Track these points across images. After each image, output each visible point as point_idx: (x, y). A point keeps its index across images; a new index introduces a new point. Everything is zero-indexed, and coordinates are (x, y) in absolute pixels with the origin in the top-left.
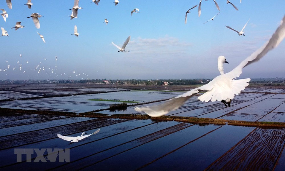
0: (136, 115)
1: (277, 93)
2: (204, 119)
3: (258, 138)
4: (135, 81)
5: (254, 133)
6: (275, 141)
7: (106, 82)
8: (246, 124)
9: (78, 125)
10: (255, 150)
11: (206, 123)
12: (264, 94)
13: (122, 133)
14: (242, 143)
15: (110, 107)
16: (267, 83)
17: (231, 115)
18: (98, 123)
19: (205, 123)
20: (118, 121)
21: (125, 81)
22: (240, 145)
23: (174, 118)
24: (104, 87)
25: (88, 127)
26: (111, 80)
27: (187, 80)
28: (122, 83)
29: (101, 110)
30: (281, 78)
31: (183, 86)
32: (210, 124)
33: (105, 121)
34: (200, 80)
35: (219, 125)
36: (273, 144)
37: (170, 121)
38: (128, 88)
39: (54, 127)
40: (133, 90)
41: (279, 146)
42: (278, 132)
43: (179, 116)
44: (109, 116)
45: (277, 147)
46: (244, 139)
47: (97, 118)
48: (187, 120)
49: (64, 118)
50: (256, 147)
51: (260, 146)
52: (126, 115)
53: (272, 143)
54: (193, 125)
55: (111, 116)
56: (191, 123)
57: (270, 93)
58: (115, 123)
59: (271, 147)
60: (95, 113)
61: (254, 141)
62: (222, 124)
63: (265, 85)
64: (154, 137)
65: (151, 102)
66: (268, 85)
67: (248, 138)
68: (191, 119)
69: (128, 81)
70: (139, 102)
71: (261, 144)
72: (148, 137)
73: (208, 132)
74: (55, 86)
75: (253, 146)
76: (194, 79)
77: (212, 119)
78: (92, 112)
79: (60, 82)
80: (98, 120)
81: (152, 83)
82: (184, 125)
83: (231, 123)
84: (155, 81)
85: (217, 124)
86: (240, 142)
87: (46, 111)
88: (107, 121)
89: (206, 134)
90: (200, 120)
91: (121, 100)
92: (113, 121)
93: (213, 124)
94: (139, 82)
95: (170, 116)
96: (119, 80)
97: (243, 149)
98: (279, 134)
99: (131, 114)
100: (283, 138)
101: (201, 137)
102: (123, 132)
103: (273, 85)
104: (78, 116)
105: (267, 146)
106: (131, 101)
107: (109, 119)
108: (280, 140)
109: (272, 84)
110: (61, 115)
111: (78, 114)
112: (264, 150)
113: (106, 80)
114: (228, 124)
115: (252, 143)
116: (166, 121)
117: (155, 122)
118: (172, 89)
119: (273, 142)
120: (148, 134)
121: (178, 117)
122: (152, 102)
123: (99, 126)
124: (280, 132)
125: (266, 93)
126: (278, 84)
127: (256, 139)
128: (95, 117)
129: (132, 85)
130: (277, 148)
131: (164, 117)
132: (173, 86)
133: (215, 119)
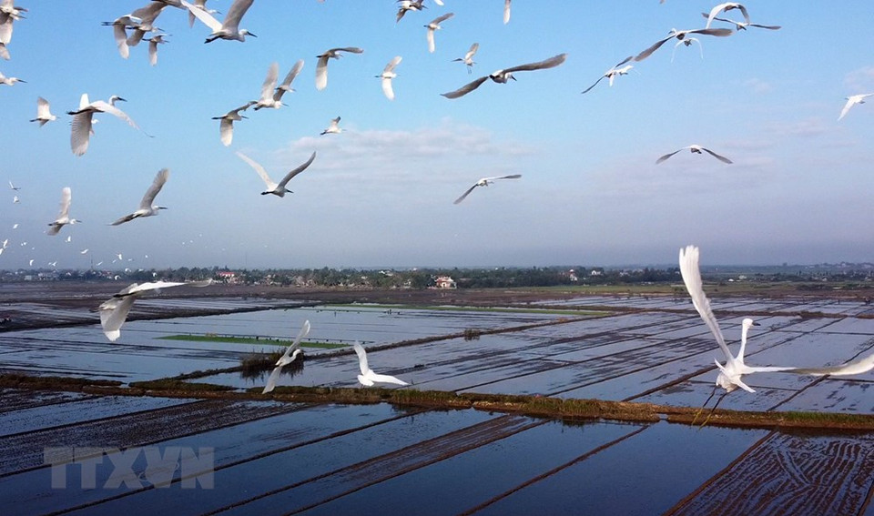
0: (336, 391)
1: (846, 316)
2: (583, 403)
3: (775, 468)
4: (331, 275)
5: (763, 450)
6: (838, 477)
7: (228, 278)
8: (732, 421)
9: (127, 422)
10: (765, 507)
11: (589, 418)
12: (799, 317)
13: (287, 449)
14: (718, 484)
15: (244, 363)
16: (810, 280)
17: (678, 390)
18: (199, 416)
19: (584, 418)
20: (271, 409)
21: (298, 273)
22: (710, 491)
23: (473, 401)
24: (222, 296)
25: (162, 430)
26: (245, 272)
27: (520, 272)
28: (287, 282)
29: (210, 373)
30: (860, 265)
31: (508, 292)
32: (602, 420)
33: (224, 410)
34: (567, 269)
35: (637, 422)
36: (830, 488)
37: (459, 408)
38: (308, 299)
39: (41, 430)
40: (324, 303)
41: (853, 496)
42: (850, 447)
43: (490, 393)
44: (237, 391)
45: (845, 498)
46: (726, 471)
47: (195, 400)
48: (520, 406)
49: (77, 400)
50: (769, 496)
51: (782, 495)
52: (301, 390)
53: (827, 483)
54: (543, 423)
55: (244, 391)
56: (533, 416)
57: (819, 315)
58: (260, 415)
59: (823, 499)
60: (188, 381)
61: (760, 478)
62: (646, 421)
63: (804, 286)
64: (403, 465)
65: (390, 344)
66: (814, 288)
67: (739, 469)
68: (536, 403)
69: (306, 274)
70: (347, 345)
71: (786, 488)
72: (378, 465)
73: (595, 447)
74: (47, 292)
75: (759, 496)
76: (546, 269)
77: (610, 403)
78: (177, 378)
79: (62, 277)
80: (198, 406)
81: (392, 281)
82: (512, 424)
83: (678, 418)
84: (405, 275)
85: (629, 421)
86: (711, 481)
87: (13, 377)
88: (232, 409)
89: (588, 455)
90: (567, 406)
91: (283, 340)
92: (253, 409)
93: (613, 421)
94: (346, 278)
95: (458, 393)
96: (275, 271)
97: (724, 504)
98: (853, 455)
99: (317, 387)
100: (866, 468)
101: (571, 464)
102: (288, 446)
103: (829, 288)
104: (126, 393)
105: (810, 493)
106: (320, 342)
107: (239, 404)
108: (855, 476)
109: (829, 284)
110: (66, 390)
111: (127, 386)
112: (798, 508)
113: (227, 270)
114: (667, 420)
115: (755, 484)
116: (446, 408)
117: (404, 413)
118: (465, 301)
119: (831, 481)
120: (381, 453)
121: (486, 398)
122: (394, 346)
123: (204, 428)
124: (856, 445)
125: (806, 316)
126: (850, 285)
127: (770, 472)
128: (188, 397)
129: (322, 287)
130: (844, 503)
131: (437, 397)
132: (469, 291)
133: (622, 404)
